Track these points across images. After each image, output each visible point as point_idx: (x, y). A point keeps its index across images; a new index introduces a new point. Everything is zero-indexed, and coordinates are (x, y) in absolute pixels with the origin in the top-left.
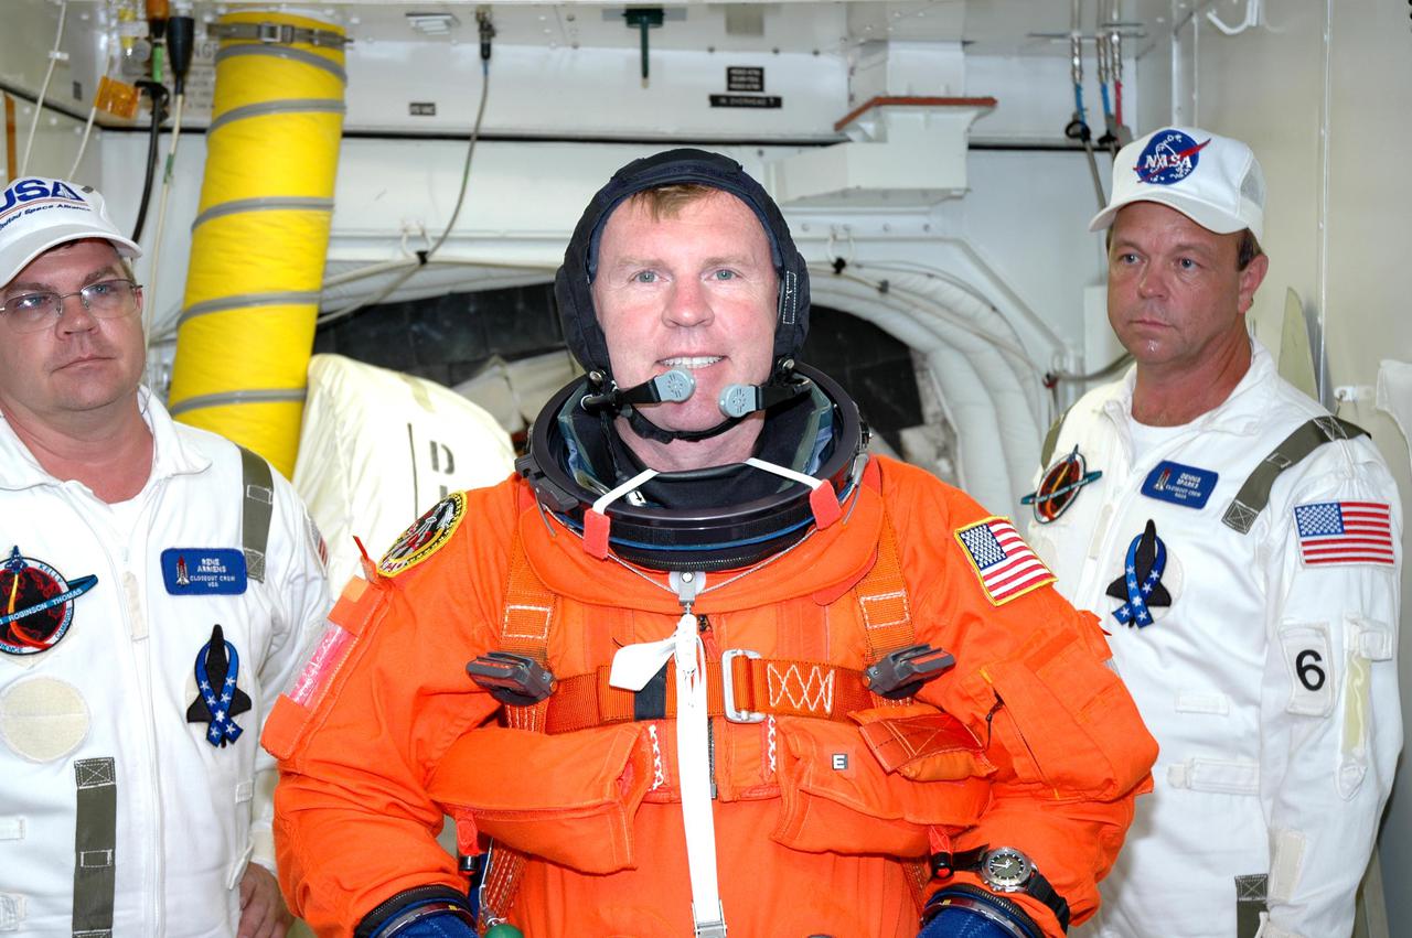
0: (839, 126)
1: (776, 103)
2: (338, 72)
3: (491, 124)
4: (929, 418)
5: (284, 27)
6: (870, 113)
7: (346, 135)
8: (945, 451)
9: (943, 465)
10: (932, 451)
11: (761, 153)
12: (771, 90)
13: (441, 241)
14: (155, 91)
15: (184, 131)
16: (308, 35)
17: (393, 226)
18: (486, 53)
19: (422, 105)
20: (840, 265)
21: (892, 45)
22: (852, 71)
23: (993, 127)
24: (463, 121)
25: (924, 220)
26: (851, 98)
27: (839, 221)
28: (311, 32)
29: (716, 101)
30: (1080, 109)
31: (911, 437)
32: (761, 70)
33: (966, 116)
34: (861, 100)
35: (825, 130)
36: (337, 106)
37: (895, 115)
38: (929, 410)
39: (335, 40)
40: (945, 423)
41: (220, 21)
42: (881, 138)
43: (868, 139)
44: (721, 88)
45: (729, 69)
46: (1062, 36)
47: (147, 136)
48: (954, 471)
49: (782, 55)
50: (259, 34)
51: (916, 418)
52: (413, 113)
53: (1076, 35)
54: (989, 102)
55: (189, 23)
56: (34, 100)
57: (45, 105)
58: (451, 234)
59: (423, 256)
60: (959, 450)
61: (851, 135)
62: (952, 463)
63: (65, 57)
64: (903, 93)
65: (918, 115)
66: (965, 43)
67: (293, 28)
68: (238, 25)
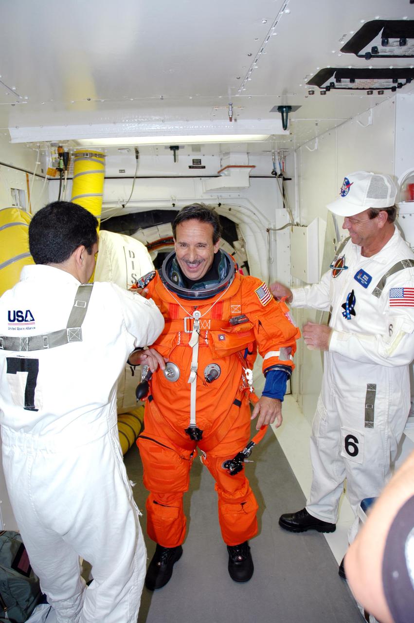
0: (219, 172)
1: (204, 167)
2: (103, 164)
3: (139, 174)
4: (239, 239)
5: (90, 153)
6: (226, 170)
7: (105, 178)
8: (243, 246)
9: (243, 249)
10: (240, 246)
11: (201, 179)
12: (203, 165)
13: (127, 202)
14: (60, 170)
15: (68, 179)
16: (96, 155)
17: (116, 199)
18: (137, 157)
19: (122, 170)
20: (220, 205)
21: (231, 154)
22: (221, 160)
23: (255, 172)
24: (132, 174)
25: (239, 194)
26: (221, 166)
27: (219, 194)
28: (96, 154)
29: (190, 167)
30: (275, 168)
31: (235, 243)
32: (200, 160)
33: (249, 169)
34: (224, 166)
35: (216, 174)
36: (103, 171)
37: (232, 169)
38: (239, 237)
39: (102, 156)
40: (243, 240)
41: (74, 153)
42: (229, 175)
43: (226, 176)
44: (191, 164)
45: (193, 160)
46: (270, 151)
47: (59, 180)
48: (245, 251)
49: (205, 156)
50: (84, 155)
51: (237, 239)
52: (120, 172)
53: (273, 151)
54: (254, 167)
55: (68, 153)
56: (33, 174)
57: (36, 175)
58: (130, 200)
59: (123, 206)
60: (246, 246)
61: (221, 175)
62: (245, 249)
63: (39, 163)
64: (234, 165)
65: (238, 169)
66: (248, 153)
67: (92, 154)
68: (79, 153)
